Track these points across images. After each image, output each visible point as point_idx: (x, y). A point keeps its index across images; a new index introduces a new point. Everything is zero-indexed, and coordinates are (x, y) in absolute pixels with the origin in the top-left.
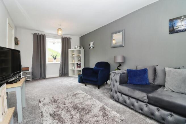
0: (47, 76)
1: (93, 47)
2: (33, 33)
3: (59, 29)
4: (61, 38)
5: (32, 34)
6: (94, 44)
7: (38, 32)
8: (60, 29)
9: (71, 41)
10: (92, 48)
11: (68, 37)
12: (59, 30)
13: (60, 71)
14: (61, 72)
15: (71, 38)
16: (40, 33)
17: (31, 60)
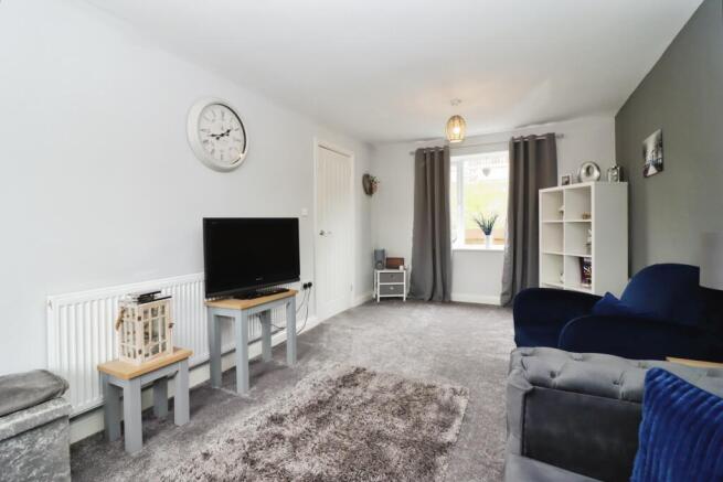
0: (456, 296)
1: (659, 167)
2: (414, 150)
3: (453, 118)
4: (507, 146)
5: (411, 153)
6: (660, 145)
7: (424, 145)
8: (459, 117)
9: (561, 146)
10: (652, 170)
11: (540, 131)
12: (457, 122)
13: (503, 283)
14: (505, 289)
15: (557, 132)
16: (432, 145)
17: (411, 235)
